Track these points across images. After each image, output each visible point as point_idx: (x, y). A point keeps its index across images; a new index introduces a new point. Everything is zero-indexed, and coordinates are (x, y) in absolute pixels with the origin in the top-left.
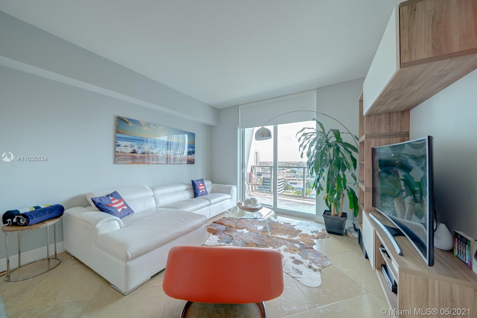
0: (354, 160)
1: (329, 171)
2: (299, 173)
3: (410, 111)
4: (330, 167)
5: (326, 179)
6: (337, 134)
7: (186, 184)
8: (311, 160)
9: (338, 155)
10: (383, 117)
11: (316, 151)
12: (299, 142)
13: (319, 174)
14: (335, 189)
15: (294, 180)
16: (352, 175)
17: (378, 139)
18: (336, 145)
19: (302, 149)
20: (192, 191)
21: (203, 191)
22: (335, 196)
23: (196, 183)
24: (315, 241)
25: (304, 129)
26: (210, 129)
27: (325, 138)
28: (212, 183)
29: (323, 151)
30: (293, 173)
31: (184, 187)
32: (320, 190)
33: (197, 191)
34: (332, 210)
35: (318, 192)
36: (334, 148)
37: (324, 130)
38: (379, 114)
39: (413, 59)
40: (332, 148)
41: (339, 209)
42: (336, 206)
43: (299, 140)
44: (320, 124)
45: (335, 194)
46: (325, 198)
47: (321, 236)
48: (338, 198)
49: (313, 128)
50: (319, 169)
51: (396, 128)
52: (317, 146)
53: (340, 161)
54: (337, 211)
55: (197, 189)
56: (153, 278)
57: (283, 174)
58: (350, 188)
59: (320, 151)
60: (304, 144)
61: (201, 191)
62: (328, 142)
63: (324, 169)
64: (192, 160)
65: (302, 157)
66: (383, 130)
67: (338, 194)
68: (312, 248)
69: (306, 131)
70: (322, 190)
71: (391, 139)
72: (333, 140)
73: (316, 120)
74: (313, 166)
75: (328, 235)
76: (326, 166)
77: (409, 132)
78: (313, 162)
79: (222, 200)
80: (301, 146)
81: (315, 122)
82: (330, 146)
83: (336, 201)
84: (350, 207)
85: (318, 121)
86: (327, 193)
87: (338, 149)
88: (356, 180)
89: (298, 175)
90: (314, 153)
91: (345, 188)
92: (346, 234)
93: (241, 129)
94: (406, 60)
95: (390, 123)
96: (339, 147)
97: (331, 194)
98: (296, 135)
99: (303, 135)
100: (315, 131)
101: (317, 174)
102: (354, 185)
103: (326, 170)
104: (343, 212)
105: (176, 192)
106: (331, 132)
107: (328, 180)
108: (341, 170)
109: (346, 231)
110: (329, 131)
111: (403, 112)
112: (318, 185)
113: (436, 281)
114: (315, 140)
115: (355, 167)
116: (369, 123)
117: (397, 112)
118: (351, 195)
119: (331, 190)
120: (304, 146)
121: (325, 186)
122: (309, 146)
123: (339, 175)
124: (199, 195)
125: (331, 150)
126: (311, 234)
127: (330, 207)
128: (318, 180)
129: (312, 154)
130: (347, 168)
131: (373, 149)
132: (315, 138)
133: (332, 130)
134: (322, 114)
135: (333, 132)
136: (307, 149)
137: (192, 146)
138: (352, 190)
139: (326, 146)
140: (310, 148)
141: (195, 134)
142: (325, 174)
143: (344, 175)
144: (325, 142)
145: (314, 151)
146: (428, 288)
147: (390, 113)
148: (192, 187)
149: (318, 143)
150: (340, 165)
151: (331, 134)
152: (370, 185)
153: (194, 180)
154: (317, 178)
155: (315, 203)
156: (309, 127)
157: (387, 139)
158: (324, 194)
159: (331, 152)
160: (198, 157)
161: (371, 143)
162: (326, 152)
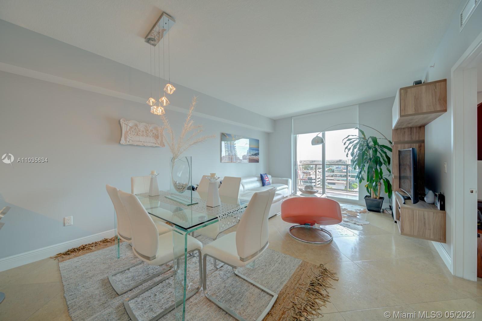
0: (389, 159)
1: (369, 166)
2: (338, 173)
3: (425, 127)
4: (369, 164)
5: (367, 172)
6: (375, 141)
7: (257, 177)
8: (355, 158)
9: (376, 154)
10: (406, 130)
11: (358, 152)
12: (345, 145)
13: (361, 169)
14: (374, 179)
15: (332, 180)
16: (387, 169)
17: (403, 145)
18: (375, 147)
19: (347, 150)
20: (261, 181)
21: (268, 182)
22: (374, 184)
23: (263, 176)
24: (358, 214)
25: (349, 136)
26: (268, 135)
27: (366, 143)
28: (272, 177)
29: (364, 152)
30: (331, 172)
31: (256, 179)
32: (362, 180)
33: (264, 181)
34: (372, 196)
35: (360, 181)
36: (373, 150)
37: (365, 136)
38: (403, 129)
39: (406, 114)
40: (371, 149)
41: (377, 193)
42: (375, 191)
43: (345, 144)
44: (361, 132)
45: (373, 183)
46: (366, 186)
47: (364, 212)
48: (376, 185)
49: (356, 136)
50: (361, 165)
51: (415, 137)
52: (359, 148)
53: (377, 159)
54: (376, 195)
55: (265, 181)
56: (270, 219)
57: (319, 173)
58: (385, 178)
59: (362, 152)
60: (349, 147)
61: (267, 182)
62: (368, 145)
63: (365, 165)
64: (257, 160)
65: (347, 156)
66: (407, 138)
67: (376, 182)
68: (356, 217)
69: (350, 137)
70: (364, 180)
71: (412, 144)
72: (371, 144)
73: (358, 129)
74: (356, 162)
75: (369, 212)
76: (366, 163)
77: (424, 140)
78: (356, 160)
79: (283, 189)
80: (346, 148)
81: (357, 130)
82: (370, 148)
83: (375, 188)
84: (385, 191)
85: (360, 129)
86: (368, 182)
87: (376, 151)
88: (390, 172)
89: (336, 175)
90: (357, 153)
91: (382, 178)
92: (383, 212)
93: (294, 135)
94: (403, 114)
95: (411, 134)
96: (377, 149)
97: (371, 182)
98: (343, 140)
99: (348, 140)
100: (358, 137)
101: (359, 168)
102: (389, 175)
103: (367, 165)
104: (380, 196)
105: (252, 182)
106: (370, 139)
107: (368, 172)
108: (378, 165)
109: (383, 210)
110: (369, 138)
111: (420, 127)
112: (360, 176)
113: (417, 211)
114: (357, 143)
115: (389, 163)
116: (397, 134)
117: (416, 127)
118: (387, 184)
119: (370, 179)
120: (349, 149)
121: (365, 177)
122: (352, 148)
123: (376, 169)
124: (266, 184)
125: (371, 151)
126: (355, 211)
127: (370, 194)
128: (360, 173)
129: (355, 154)
130: (383, 164)
131: (399, 151)
132: (358, 142)
133: (371, 137)
134: (363, 125)
135: (372, 139)
136: (351, 150)
137: (258, 149)
138: (388, 180)
139: (366, 148)
140: (353, 150)
141: (259, 140)
142: (366, 169)
143: (381, 169)
144: (366, 145)
145: (357, 152)
146: (414, 215)
147: (411, 128)
148: (261, 179)
149: (360, 146)
150: (378, 162)
151: (370, 140)
152: (397, 174)
153: (262, 174)
154: (359, 171)
155: (358, 195)
156: (353, 135)
157: (409, 145)
158: (365, 183)
159: (370, 152)
160: (261, 157)
161: (398, 147)
162: (366, 152)
